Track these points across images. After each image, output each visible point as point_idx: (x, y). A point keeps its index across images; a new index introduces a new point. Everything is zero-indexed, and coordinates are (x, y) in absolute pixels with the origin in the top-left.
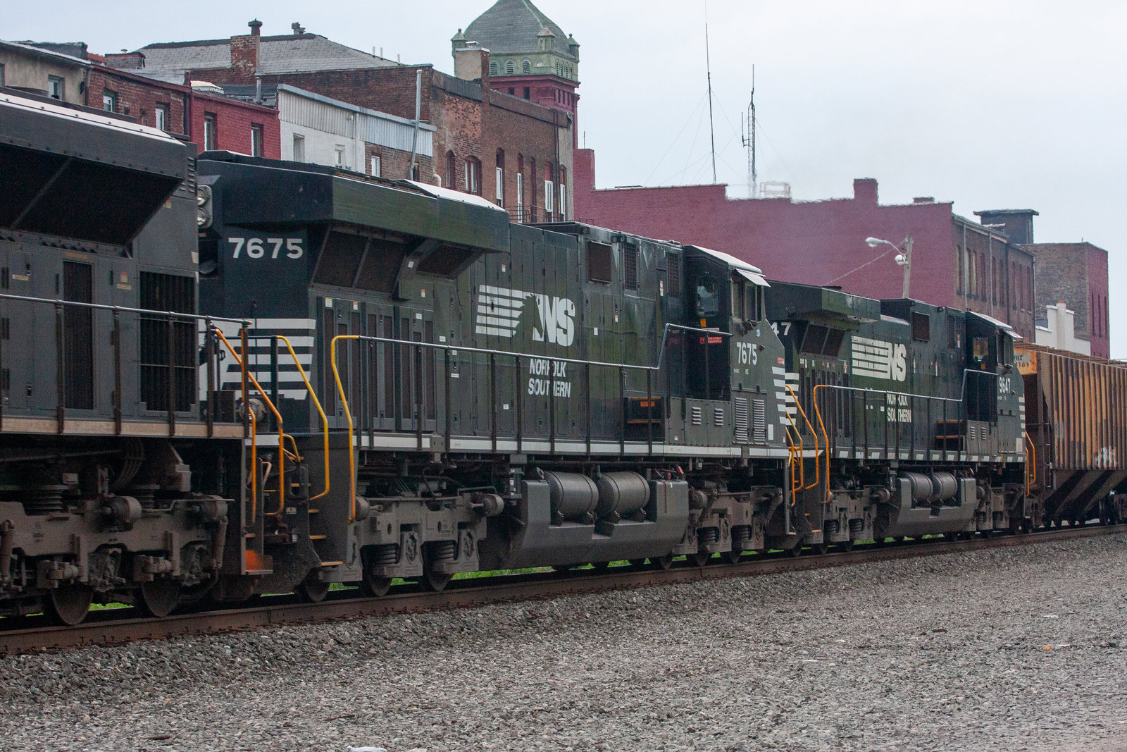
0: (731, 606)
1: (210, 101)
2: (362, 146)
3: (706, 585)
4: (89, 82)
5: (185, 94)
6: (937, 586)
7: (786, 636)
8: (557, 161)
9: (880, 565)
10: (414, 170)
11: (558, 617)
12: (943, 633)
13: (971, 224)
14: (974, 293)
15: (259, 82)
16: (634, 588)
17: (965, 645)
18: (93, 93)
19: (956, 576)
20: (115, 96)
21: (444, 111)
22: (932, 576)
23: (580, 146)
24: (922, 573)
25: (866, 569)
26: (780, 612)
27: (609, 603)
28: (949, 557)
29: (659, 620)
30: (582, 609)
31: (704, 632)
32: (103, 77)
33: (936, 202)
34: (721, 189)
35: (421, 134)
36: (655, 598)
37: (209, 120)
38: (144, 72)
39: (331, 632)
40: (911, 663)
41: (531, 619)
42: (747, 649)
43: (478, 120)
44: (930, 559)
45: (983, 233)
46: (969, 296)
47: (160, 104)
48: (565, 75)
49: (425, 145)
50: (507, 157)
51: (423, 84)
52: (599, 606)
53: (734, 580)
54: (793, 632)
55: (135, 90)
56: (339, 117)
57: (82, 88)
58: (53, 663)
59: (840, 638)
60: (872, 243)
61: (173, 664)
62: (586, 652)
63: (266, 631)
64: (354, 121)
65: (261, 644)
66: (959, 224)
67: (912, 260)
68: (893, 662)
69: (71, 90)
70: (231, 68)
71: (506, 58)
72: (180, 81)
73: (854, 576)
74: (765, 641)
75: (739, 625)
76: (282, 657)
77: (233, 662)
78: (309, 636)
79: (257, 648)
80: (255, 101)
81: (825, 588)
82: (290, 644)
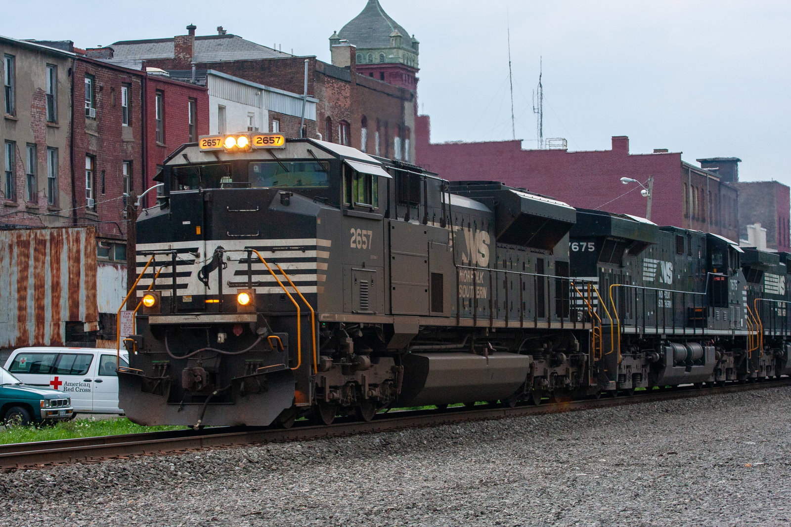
0: (525, 436)
1: (160, 81)
2: (266, 113)
3: (508, 421)
4: (75, 68)
5: (142, 76)
6: (670, 422)
7: (564, 457)
8: (403, 123)
9: (630, 407)
10: (303, 130)
11: (404, 444)
12: (674, 455)
13: (694, 168)
14: (696, 216)
15: (194, 68)
16: (458, 423)
17: (690, 463)
18: (78, 76)
19: (683, 415)
20: (93, 78)
21: (324, 89)
22: (667, 415)
23: (420, 113)
24: (659, 412)
25: (620, 410)
26: (560, 440)
27: (440, 434)
28: (678, 401)
29: (475, 446)
30: (421, 438)
31: (506, 454)
32: (85, 64)
33: (669, 152)
34: (518, 143)
35: (307, 105)
36: (472, 430)
37: (159, 95)
38: (114, 61)
39: (245, 454)
40: (652, 476)
41: (385, 445)
42: (537, 466)
43: (348, 95)
44: (665, 403)
45: (702, 174)
46: (693, 218)
47: (124, 83)
48: (409, 64)
49: (311, 113)
50: (369, 121)
51: (309, 70)
52: (433, 436)
53: (528, 417)
54: (569, 454)
55: (107, 74)
56: (250, 93)
57: (70, 72)
58: (49, 475)
59: (603, 458)
60: (625, 181)
61: (133, 476)
62: (424, 468)
63: (199, 453)
64: (261, 96)
65: (195, 462)
66: (686, 168)
67: (653, 193)
68: (639, 475)
69: (62, 74)
70: (174, 59)
71: (368, 51)
72: (139, 68)
73: (612, 415)
74: (549, 461)
75: (531, 449)
76: (210, 471)
77: (176, 475)
78: (229, 456)
79: (192, 465)
80: (191, 81)
81: (592, 423)
82: (216, 462)
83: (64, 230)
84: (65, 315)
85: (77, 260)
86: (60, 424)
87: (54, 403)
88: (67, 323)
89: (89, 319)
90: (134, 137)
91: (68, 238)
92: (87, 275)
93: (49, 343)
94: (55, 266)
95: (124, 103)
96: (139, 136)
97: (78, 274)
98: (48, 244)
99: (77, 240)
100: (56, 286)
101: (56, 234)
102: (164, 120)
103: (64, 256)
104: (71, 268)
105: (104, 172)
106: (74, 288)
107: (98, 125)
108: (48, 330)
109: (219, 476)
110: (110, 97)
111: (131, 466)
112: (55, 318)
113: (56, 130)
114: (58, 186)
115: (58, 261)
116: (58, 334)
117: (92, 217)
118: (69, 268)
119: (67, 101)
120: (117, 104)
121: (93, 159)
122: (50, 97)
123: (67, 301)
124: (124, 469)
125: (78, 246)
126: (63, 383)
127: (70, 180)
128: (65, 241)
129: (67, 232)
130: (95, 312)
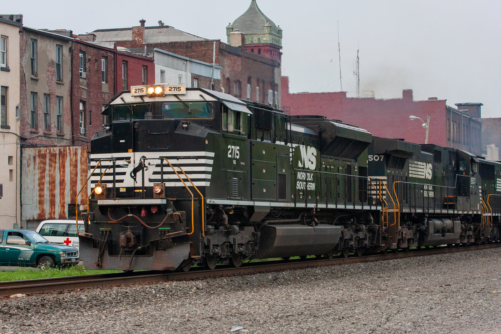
0: (357, 275)
1: (125, 55)
2: (190, 75)
3: (346, 266)
4: (73, 47)
5: (114, 52)
6: (443, 267)
7: (383, 287)
8: (274, 82)
9: (419, 258)
10: (212, 86)
11: (286, 279)
12: (449, 286)
13: (454, 110)
14: (455, 140)
15: (146, 47)
16: (316, 267)
17: (459, 291)
18: (75, 52)
19: (451, 263)
20: (84, 53)
21: (225, 60)
22: (441, 263)
23: (283, 75)
24: (436, 261)
25: (413, 260)
26: (379, 277)
27: (307, 273)
28: (447, 255)
29: (329, 280)
30: (296, 276)
31: (349, 285)
32: (79, 45)
33: (439, 99)
34: (344, 93)
35: (215, 70)
36: (326, 271)
37: (124, 64)
38: (96, 43)
39: (195, 284)
40: (438, 298)
41: (275, 279)
42: (369, 292)
43: (240, 64)
44: (440, 256)
45: (459, 113)
46: (453, 141)
47: (103, 57)
48: (276, 44)
49: (217, 75)
50: (252, 80)
51: (216, 48)
52: (303, 275)
53: (358, 264)
54: (386, 285)
55: (93, 51)
56: (180, 63)
57: (71, 50)
58: (84, 296)
59: (407, 288)
60: (412, 118)
61: (132, 297)
62: (301, 293)
63: (168, 284)
64: (186, 64)
65: (167, 289)
66: (449, 110)
67: (430, 126)
68: (431, 297)
69: (66, 50)
70: (132, 41)
71: (250, 36)
72: (112, 47)
73: (408, 263)
74: (375, 289)
75: (363, 282)
76: (176, 294)
77: (156, 296)
78: (186, 286)
79: (165, 290)
80: (144, 55)
81: (396, 268)
82: (178, 289)
83: (67, 148)
84: (68, 200)
85: (76, 166)
86: (73, 267)
87: (69, 254)
88: (69, 205)
89: (83, 202)
90: (109, 90)
91: (70, 153)
92: (81, 176)
93: (58, 217)
94: (62, 169)
95: (103, 69)
96: (112, 90)
97: (76, 175)
98: (58, 156)
99: (76, 154)
100: (62, 182)
101: (62, 150)
102: (128, 80)
103: (67, 164)
104: (72, 171)
105: (90, 111)
106: (74, 183)
107: (87, 83)
108: (58, 210)
109: (181, 297)
110: (95, 65)
111: (130, 290)
112: (62, 202)
113: (62, 86)
114: (63, 120)
115: (64, 167)
116: (64, 212)
117: (84, 139)
118: (71, 171)
119: (69, 68)
120: (98, 70)
121: (84, 103)
122: (58, 65)
123: (69, 191)
124: (127, 292)
125: (76, 158)
126: (72, 242)
127: (70, 117)
128: (68, 154)
129: (69, 149)
130: (86, 198)
